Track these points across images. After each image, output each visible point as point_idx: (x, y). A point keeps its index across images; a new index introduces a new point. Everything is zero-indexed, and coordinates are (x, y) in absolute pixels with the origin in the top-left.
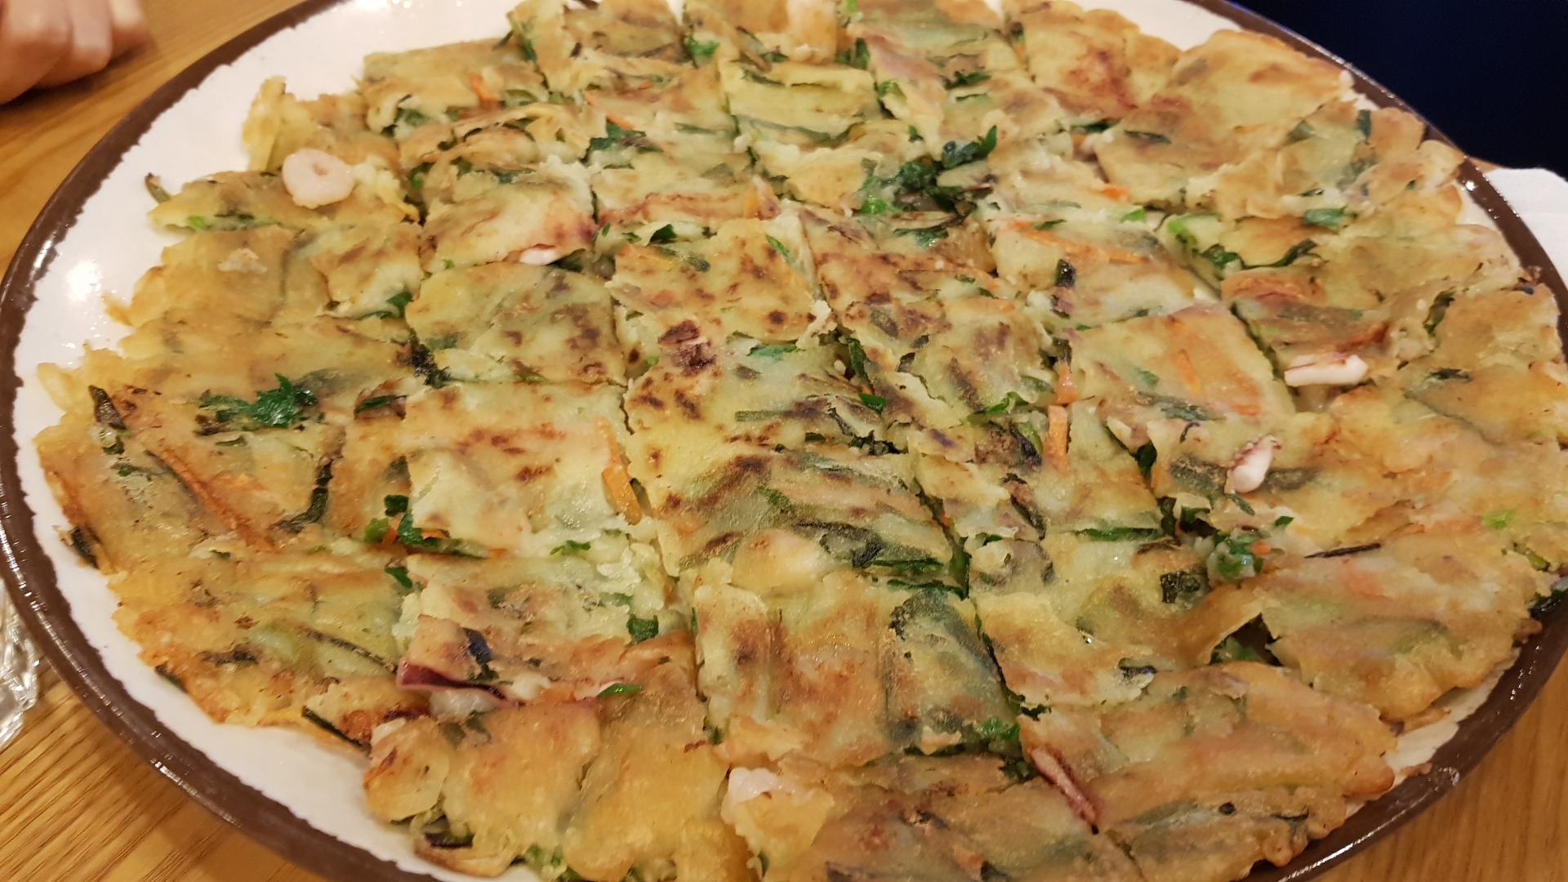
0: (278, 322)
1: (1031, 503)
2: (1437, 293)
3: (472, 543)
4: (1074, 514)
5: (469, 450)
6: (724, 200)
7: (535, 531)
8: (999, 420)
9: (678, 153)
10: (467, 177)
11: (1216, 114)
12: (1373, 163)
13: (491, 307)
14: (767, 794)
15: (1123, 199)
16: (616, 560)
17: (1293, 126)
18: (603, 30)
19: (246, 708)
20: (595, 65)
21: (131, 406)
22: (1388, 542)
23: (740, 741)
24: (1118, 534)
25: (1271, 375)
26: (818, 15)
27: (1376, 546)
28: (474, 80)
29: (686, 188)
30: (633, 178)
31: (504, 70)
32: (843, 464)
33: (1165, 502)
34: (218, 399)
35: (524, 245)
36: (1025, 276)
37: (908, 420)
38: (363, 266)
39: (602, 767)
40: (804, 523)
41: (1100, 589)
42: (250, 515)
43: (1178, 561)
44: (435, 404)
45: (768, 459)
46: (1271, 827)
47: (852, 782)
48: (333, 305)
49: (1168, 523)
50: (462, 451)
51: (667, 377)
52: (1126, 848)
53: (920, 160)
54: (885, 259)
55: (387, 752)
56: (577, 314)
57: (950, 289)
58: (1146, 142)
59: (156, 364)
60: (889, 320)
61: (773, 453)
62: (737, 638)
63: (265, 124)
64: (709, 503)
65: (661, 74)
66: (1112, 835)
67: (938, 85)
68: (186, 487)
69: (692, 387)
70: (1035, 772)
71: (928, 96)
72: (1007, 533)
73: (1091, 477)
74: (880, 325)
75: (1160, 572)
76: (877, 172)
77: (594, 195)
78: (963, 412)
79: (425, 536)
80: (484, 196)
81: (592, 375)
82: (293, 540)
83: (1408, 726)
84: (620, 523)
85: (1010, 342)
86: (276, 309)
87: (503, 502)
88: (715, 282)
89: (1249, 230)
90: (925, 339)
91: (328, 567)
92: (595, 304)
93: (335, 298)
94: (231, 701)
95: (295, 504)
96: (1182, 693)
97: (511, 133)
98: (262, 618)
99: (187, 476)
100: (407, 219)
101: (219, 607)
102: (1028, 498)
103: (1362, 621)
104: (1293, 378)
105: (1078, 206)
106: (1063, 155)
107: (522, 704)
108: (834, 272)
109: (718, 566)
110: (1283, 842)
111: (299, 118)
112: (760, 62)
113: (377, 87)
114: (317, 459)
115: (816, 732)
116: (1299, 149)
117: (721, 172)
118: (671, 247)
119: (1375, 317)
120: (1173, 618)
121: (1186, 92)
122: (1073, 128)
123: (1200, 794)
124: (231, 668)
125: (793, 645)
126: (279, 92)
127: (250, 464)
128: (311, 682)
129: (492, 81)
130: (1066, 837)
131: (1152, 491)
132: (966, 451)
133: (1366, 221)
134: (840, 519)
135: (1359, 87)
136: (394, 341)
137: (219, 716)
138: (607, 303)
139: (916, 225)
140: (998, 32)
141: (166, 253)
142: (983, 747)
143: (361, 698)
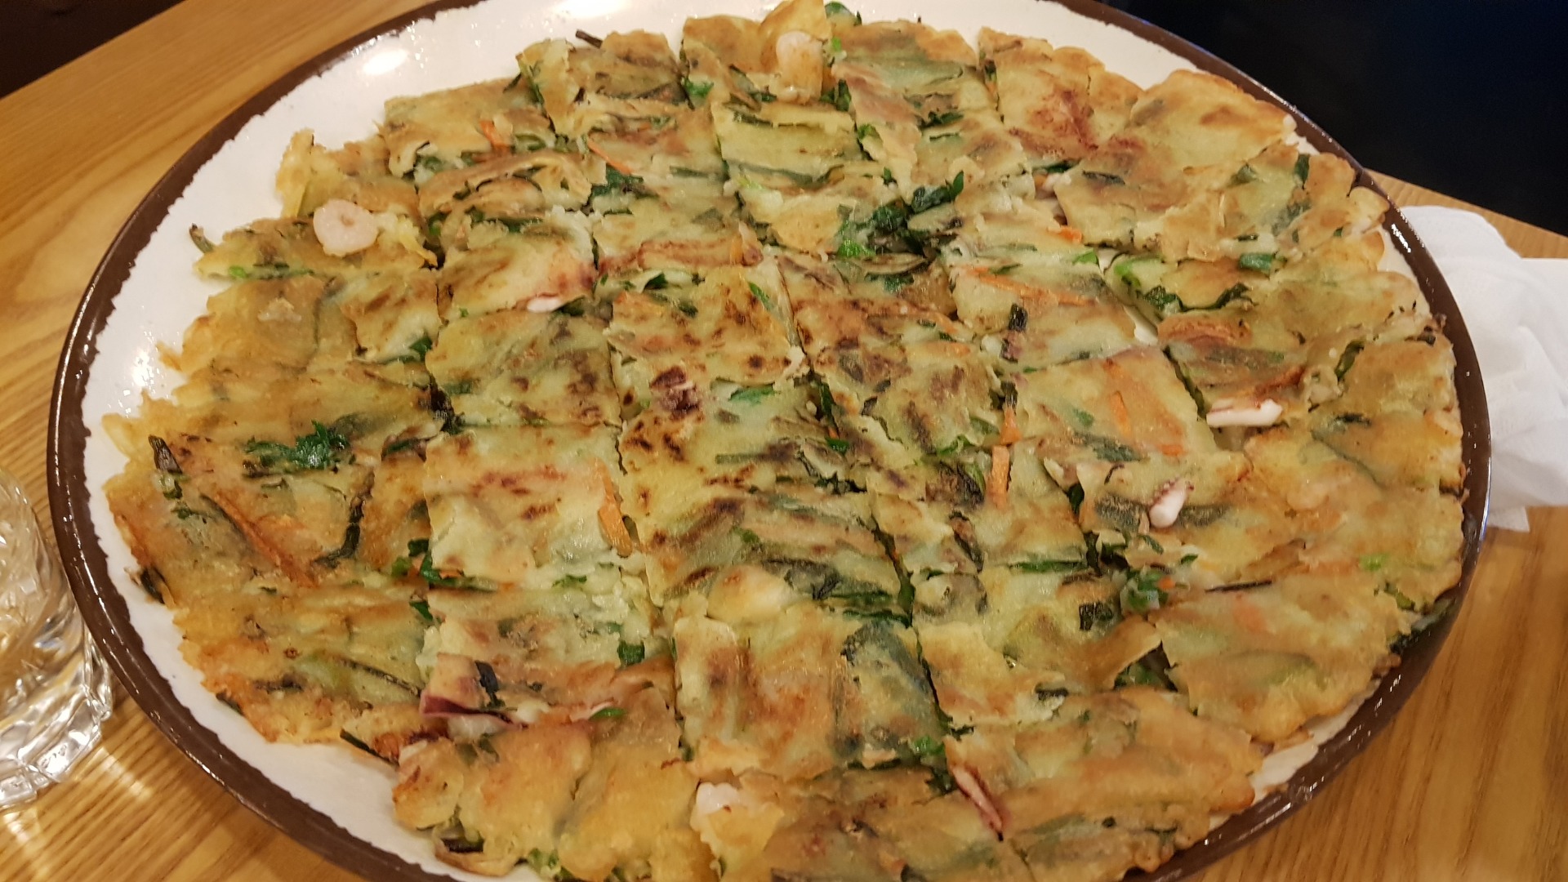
0: (312, 369)
1: (972, 539)
2: (1348, 342)
3: (483, 579)
4: (1008, 548)
5: (482, 492)
6: (712, 246)
7: (539, 565)
8: (949, 461)
9: (671, 198)
10: (481, 227)
11: (1168, 156)
12: (1306, 208)
13: (501, 355)
14: (727, 808)
15: (1077, 241)
16: (610, 592)
17: (1237, 169)
18: (605, 71)
19: (294, 730)
20: (598, 109)
21: (185, 452)
22: (1279, 579)
23: (708, 760)
24: (1047, 566)
25: (1195, 415)
26: (804, 55)
27: (1267, 583)
28: (486, 126)
29: (678, 236)
30: (630, 226)
31: (513, 115)
32: (807, 505)
33: (1090, 537)
34: (263, 444)
35: (530, 294)
36: (982, 320)
37: (868, 461)
38: (386, 314)
39: (591, 781)
40: (774, 561)
41: (1026, 618)
42: (293, 553)
43: (1096, 592)
44: (451, 449)
45: (742, 501)
46: (1143, 839)
47: (802, 794)
48: (361, 351)
49: (1091, 554)
50: (475, 494)
51: (656, 421)
52: (1023, 855)
53: (892, 204)
54: (855, 304)
55: (411, 770)
56: (578, 360)
57: (912, 334)
58: (1101, 183)
59: (206, 413)
60: (856, 366)
61: (747, 495)
62: (710, 664)
63: (297, 174)
64: (689, 540)
65: (658, 115)
66: (1013, 843)
67: (913, 126)
68: (237, 527)
69: (677, 431)
70: (955, 785)
71: (903, 142)
72: (948, 568)
73: (1026, 514)
74: (847, 370)
75: (1079, 602)
76: (852, 217)
77: (595, 242)
78: (917, 453)
79: (443, 576)
80: (495, 246)
81: (590, 419)
82: (331, 576)
83: (1277, 747)
84: (613, 557)
85: (962, 387)
86: (310, 356)
87: (510, 541)
88: (702, 327)
89: (1189, 271)
90: (888, 383)
91: (361, 601)
92: (594, 350)
93: (363, 345)
94: (281, 723)
95: (332, 542)
96: (1086, 716)
97: (518, 183)
98: (306, 650)
99: (236, 517)
100: (427, 265)
101: (269, 640)
102: (969, 534)
103: (1246, 653)
104: (1214, 419)
105: (1034, 249)
106: (1024, 196)
107: (525, 726)
108: (810, 318)
109: (696, 598)
110: (1152, 852)
111: (326, 168)
112: (750, 101)
113: (397, 133)
114: (349, 499)
115: (774, 748)
116: (1242, 193)
117: (709, 217)
118: (663, 293)
119: (1294, 360)
120: (1089, 643)
121: (1142, 133)
122: (1035, 170)
123: (1088, 809)
124: (280, 695)
125: (758, 670)
126: (309, 143)
127: (292, 508)
128: (348, 707)
129: (503, 128)
130: (975, 843)
131: (1080, 526)
132: (919, 490)
133: (1294, 266)
134: (803, 556)
135: (1301, 130)
136: (415, 385)
137: (271, 736)
138: (604, 349)
139: (886, 270)
140: (973, 69)
141: (211, 302)
142: (915, 762)
143: (391, 723)
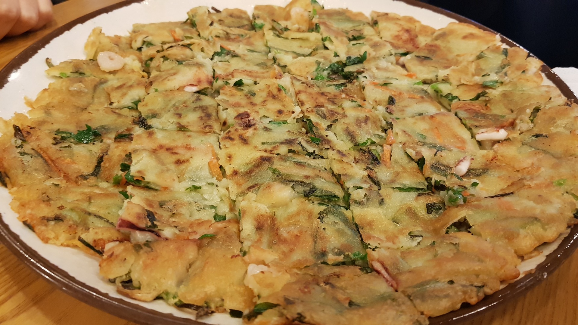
0: (89, 109)
1: (376, 177)
2: (534, 107)
3: (154, 184)
4: (393, 181)
5: (157, 152)
6: (263, 73)
7: (180, 182)
8: (364, 148)
9: (246, 58)
10: (166, 62)
11: (449, 50)
12: (509, 65)
13: (171, 105)
14: (263, 272)
15: (414, 77)
16: (211, 193)
17: (478, 53)
18: (222, 19)
19: (57, 238)
20: (218, 29)
21: (28, 133)
22: (516, 192)
23: (254, 254)
24: (409, 189)
25: (470, 137)
26: (302, 15)
27: (512, 193)
28: (172, 32)
29: (248, 68)
30: (229, 65)
31: (183, 30)
32: (302, 160)
33: (428, 179)
34: (63, 132)
35: (185, 84)
36: (376, 101)
37: (329, 147)
38: (124, 90)
39: (198, 264)
40: (285, 180)
41: (402, 208)
42: (69, 172)
43: (433, 199)
44: (145, 136)
45: (272, 158)
46: (469, 289)
47: (299, 272)
48: (111, 104)
49: (430, 187)
50: (154, 152)
51: (236, 130)
52: (409, 297)
53: (338, 62)
54: (323, 94)
55: (110, 253)
56: (203, 109)
57: (347, 104)
58: (423, 59)
59: (41, 119)
60: (323, 113)
61: (275, 155)
62: (256, 220)
63: (93, 43)
64: (249, 173)
65: (243, 34)
66: (403, 292)
67: (345, 39)
68: (46, 161)
69: (246, 133)
70: (373, 270)
71: (342, 42)
72: (365, 186)
73: (400, 170)
74: (319, 115)
75: (426, 203)
76: (321, 65)
77: (214, 70)
78: (350, 145)
79: (135, 179)
80: (172, 69)
81: (208, 129)
82: (85, 182)
83: (525, 257)
84: (214, 180)
85: (369, 123)
86: (89, 104)
87: (168, 170)
88: (258, 100)
89: (462, 89)
90: (337, 120)
91: (97, 191)
92: (211, 106)
93: (112, 101)
94: (52, 235)
95: (88, 170)
96: (434, 243)
97: (184, 48)
98: (68, 207)
99: (47, 158)
100: (143, 77)
101: (52, 202)
102: (374, 175)
103: (506, 218)
104: (479, 137)
105: (397, 79)
106: (392, 63)
107: (167, 239)
108: (303, 97)
109: (251, 195)
111: (105, 41)
112: (280, 31)
113: (136, 34)
114: (98, 154)
115: (285, 255)
116: (481, 62)
117: (263, 65)
118: (242, 88)
119: (510, 117)
120: (431, 220)
121: (438, 43)
122: (396, 54)
123: (440, 277)
124: (52, 223)
125: (278, 224)
126: (99, 32)
127: (72, 155)
128: (84, 230)
129: (179, 32)
130: (385, 293)
131: (423, 175)
132: (351, 159)
133: (506, 85)
134: (301, 180)
135: (503, 41)
136: (132, 116)
137: (46, 240)
138: (216, 105)
139: (335, 83)
140: (369, 23)
141: (50, 85)
142: (353, 263)
143: (103, 234)
